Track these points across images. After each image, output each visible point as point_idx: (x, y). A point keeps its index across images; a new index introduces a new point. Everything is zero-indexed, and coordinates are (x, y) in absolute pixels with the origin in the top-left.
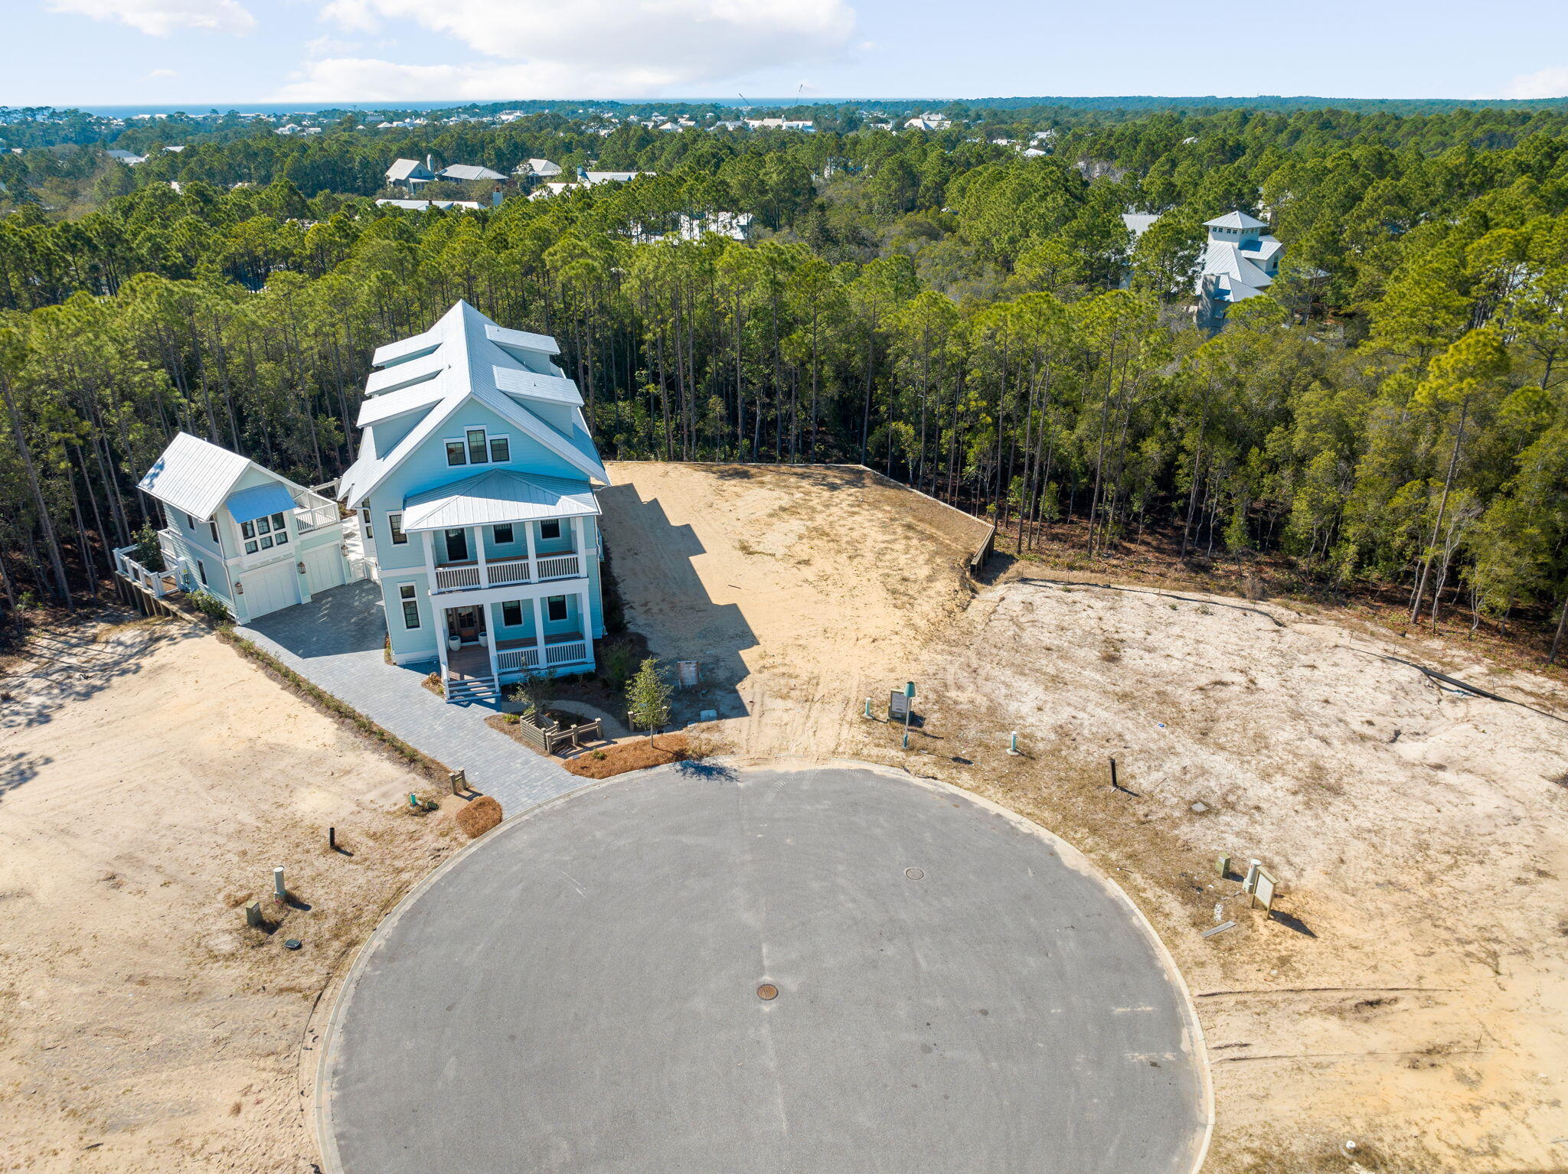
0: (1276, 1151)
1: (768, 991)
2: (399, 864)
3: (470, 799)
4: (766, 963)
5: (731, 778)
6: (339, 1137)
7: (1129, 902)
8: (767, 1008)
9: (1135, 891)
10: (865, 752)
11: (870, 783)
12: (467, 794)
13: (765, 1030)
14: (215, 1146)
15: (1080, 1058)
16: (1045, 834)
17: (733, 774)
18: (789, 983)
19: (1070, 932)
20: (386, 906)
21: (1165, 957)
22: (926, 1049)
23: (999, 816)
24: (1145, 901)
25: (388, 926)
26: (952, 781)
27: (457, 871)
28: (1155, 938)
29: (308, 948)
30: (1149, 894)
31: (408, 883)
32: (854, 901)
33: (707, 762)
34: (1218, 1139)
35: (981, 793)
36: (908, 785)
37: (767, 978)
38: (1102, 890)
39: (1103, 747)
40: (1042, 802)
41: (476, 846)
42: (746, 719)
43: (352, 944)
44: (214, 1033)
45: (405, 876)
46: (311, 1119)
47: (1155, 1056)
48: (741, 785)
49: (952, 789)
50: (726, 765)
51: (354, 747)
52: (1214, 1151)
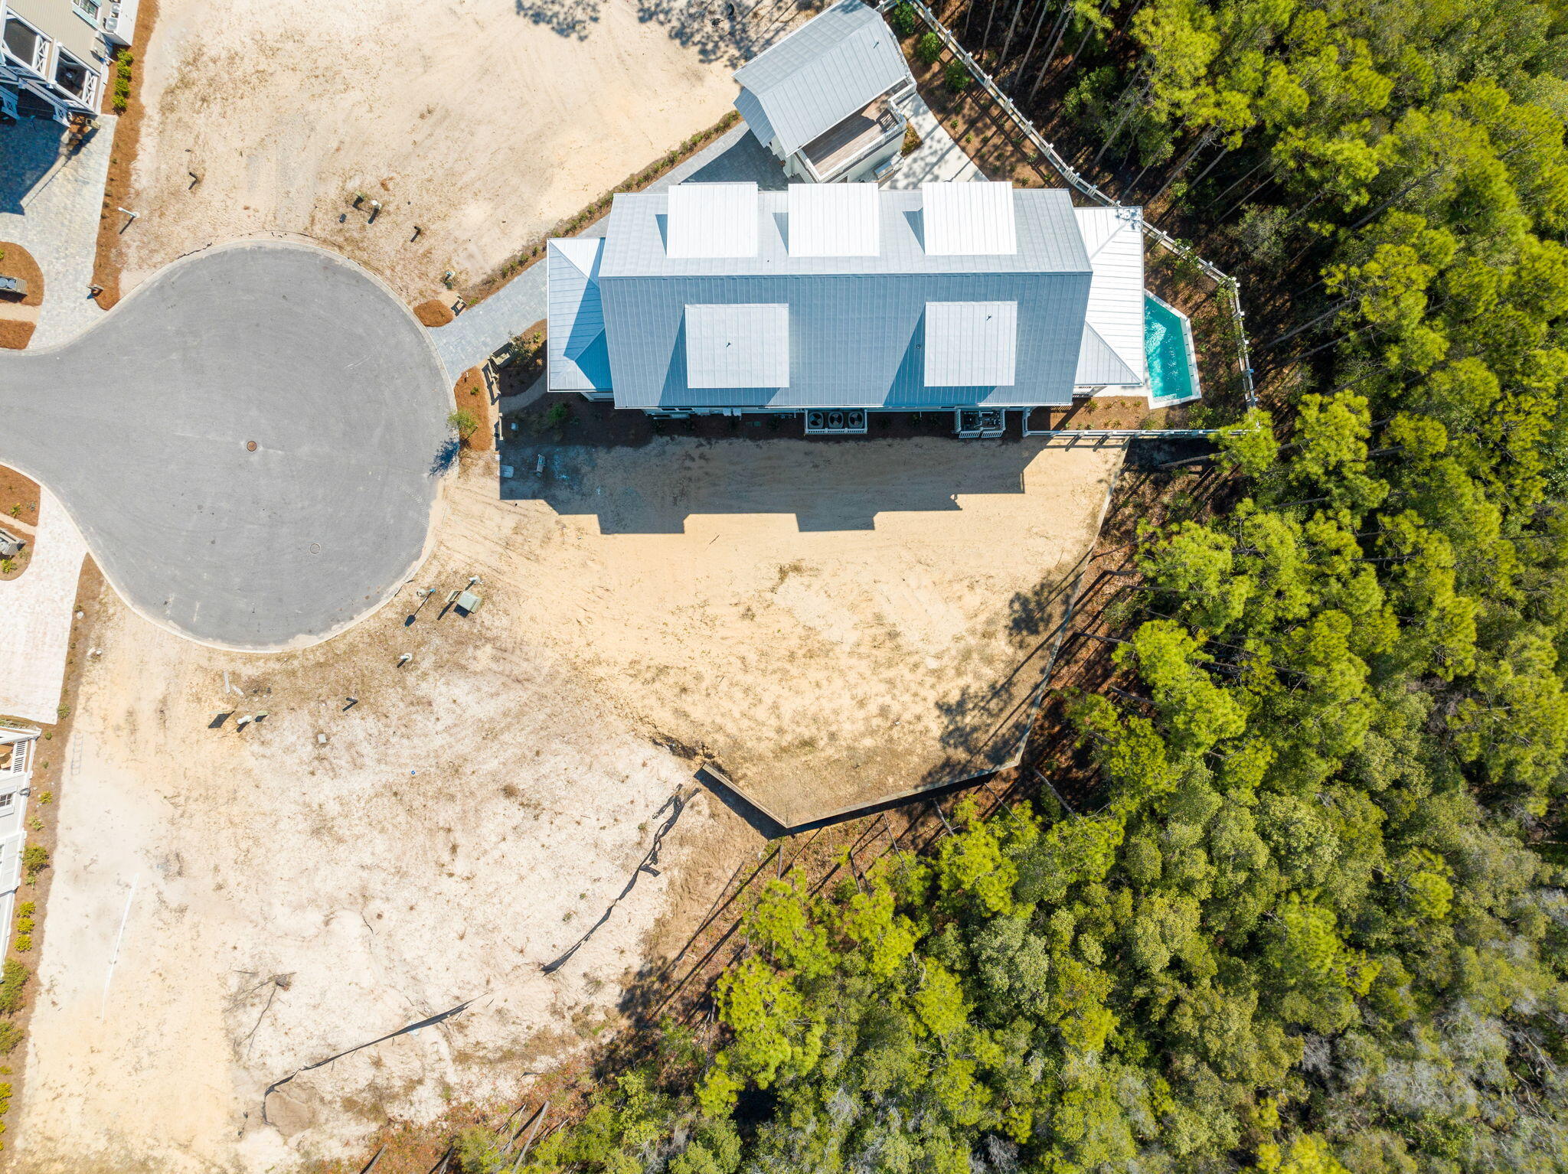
0: (110, 624)
1: (252, 447)
2: (398, 268)
3: (454, 308)
4: (271, 451)
5: (434, 471)
6: (225, 253)
7: (261, 651)
8: (243, 444)
9: (267, 659)
10: (435, 562)
11: (404, 554)
12: (459, 306)
13: (230, 439)
14: (229, 202)
15: (177, 572)
16: (328, 636)
17: (438, 473)
18: (255, 458)
19: (251, 609)
20: (366, 264)
21: (223, 647)
22: (200, 507)
23: (352, 618)
24: (258, 659)
25: (353, 265)
26: (390, 605)
27: (387, 300)
28: (236, 650)
29: (340, 225)
30: (261, 663)
31: (382, 273)
32: (303, 508)
33: (455, 459)
34: (125, 607)
35: (373, 616)
36: (397, 576)
37: (260, 448)
38: (277, 642)
39: (399, 719)
40: (352, 649)
41: (409, 310)
42: (498, 496)
43: (340, 248)
44: (293, 190)
45: (388, 272)
46: (238, 240)
47: (170, 606)
48: (426, 475)
49: (383, 602)
50: (449, 471)
51: (531, 234)
52: (119, 600)
